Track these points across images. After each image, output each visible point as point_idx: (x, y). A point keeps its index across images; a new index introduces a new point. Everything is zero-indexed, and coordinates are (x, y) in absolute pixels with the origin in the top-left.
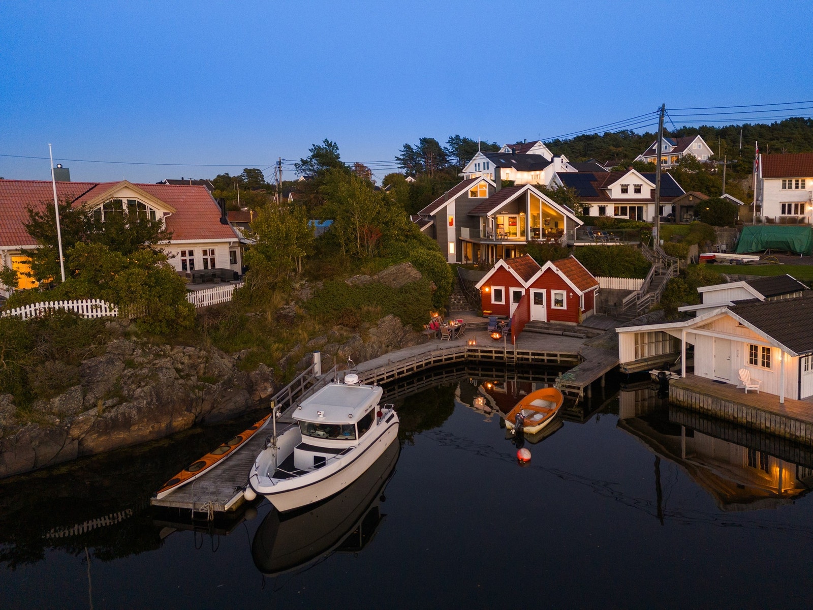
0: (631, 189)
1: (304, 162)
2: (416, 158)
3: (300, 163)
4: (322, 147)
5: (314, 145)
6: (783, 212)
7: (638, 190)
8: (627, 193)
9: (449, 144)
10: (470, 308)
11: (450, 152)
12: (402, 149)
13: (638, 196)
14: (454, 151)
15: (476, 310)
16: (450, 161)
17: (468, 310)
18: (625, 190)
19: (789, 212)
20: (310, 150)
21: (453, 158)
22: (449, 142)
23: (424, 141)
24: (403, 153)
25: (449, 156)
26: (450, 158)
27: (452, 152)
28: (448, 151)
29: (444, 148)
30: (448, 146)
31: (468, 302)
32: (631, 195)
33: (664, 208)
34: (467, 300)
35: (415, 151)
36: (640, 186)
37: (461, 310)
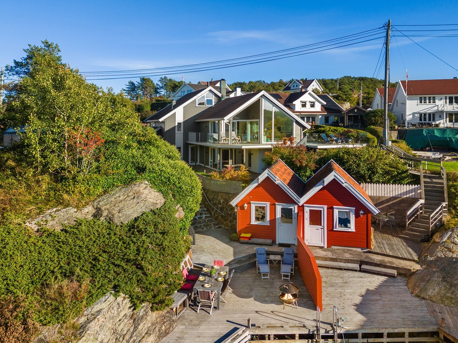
0: (308, 105)
1: (18, 64)
2: (137, 90)
3: (13, 65)
4: (40, 47)
5: (29, 45)
6: (421, 120)
7: (313, 106)
8: (305, 107)
9: (160, 82)
10: (215, 225)
11: (160, 87)
12: (128, 84)
13: (312, 109)
14: (163, 86)
15: (223, 226)
16: (160, 92)
17: (213, 228)
18: (304, 105)
19: (425, 120)
20: (24, 50)
21: (162, 91)
22: (160, 81)
23: (143, 80)
24: (128, 87)
25: (160, 89)
26: (160, 91)
27: (162, 87)
28: (159, 86)
29: (157, 84)
30: (159, 83)
31: (211, 217)
32: (308, 108)
33: (329, 118)
34: (211, 214)
35: (136, 85)
36: (314, 103)
37: (205, 229)
